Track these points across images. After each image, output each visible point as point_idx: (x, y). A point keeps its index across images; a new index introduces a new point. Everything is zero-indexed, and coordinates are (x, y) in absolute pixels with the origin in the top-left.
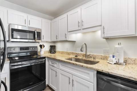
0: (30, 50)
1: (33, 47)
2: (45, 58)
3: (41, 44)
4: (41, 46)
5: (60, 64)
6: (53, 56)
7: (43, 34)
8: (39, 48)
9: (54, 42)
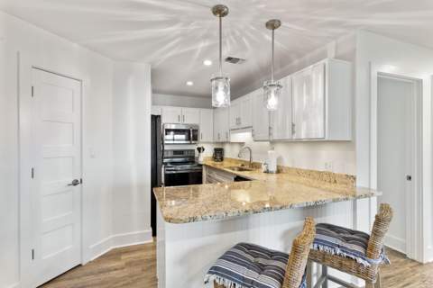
0: (186, 154)
1: (188, 150)
2: (201, 165)
3: (200, 146)
4: (199, 149)
5: (214, 173)
6: (218, 165)
7: (202, 131)
8: (197, 152)
9: (223, 143)
